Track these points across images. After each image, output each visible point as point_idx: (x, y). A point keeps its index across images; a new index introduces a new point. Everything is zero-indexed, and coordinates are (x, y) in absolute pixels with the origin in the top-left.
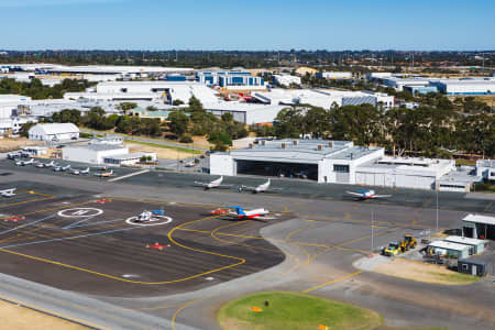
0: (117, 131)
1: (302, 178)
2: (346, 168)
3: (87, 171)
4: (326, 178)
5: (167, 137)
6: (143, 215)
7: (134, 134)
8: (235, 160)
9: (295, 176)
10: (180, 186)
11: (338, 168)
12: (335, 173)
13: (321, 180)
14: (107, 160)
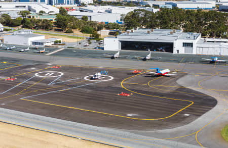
0: (23, 27)
1: (163, 51)
2: (191, 45)
3: (28, 49)
4: (178, 51)
5: (56, 30)
6: (96, 74)
7: (35, 28)
8: (120, 41)
9: (158, 50)
10: (94, 57)
11: (185, 45)
12: (184, 48)
13: (175, 52)
14: (34, 43)
